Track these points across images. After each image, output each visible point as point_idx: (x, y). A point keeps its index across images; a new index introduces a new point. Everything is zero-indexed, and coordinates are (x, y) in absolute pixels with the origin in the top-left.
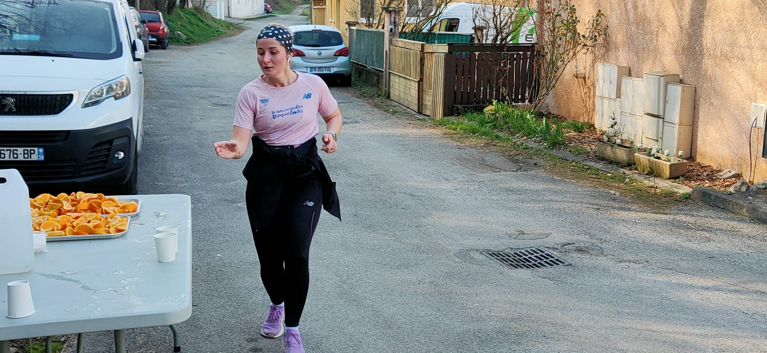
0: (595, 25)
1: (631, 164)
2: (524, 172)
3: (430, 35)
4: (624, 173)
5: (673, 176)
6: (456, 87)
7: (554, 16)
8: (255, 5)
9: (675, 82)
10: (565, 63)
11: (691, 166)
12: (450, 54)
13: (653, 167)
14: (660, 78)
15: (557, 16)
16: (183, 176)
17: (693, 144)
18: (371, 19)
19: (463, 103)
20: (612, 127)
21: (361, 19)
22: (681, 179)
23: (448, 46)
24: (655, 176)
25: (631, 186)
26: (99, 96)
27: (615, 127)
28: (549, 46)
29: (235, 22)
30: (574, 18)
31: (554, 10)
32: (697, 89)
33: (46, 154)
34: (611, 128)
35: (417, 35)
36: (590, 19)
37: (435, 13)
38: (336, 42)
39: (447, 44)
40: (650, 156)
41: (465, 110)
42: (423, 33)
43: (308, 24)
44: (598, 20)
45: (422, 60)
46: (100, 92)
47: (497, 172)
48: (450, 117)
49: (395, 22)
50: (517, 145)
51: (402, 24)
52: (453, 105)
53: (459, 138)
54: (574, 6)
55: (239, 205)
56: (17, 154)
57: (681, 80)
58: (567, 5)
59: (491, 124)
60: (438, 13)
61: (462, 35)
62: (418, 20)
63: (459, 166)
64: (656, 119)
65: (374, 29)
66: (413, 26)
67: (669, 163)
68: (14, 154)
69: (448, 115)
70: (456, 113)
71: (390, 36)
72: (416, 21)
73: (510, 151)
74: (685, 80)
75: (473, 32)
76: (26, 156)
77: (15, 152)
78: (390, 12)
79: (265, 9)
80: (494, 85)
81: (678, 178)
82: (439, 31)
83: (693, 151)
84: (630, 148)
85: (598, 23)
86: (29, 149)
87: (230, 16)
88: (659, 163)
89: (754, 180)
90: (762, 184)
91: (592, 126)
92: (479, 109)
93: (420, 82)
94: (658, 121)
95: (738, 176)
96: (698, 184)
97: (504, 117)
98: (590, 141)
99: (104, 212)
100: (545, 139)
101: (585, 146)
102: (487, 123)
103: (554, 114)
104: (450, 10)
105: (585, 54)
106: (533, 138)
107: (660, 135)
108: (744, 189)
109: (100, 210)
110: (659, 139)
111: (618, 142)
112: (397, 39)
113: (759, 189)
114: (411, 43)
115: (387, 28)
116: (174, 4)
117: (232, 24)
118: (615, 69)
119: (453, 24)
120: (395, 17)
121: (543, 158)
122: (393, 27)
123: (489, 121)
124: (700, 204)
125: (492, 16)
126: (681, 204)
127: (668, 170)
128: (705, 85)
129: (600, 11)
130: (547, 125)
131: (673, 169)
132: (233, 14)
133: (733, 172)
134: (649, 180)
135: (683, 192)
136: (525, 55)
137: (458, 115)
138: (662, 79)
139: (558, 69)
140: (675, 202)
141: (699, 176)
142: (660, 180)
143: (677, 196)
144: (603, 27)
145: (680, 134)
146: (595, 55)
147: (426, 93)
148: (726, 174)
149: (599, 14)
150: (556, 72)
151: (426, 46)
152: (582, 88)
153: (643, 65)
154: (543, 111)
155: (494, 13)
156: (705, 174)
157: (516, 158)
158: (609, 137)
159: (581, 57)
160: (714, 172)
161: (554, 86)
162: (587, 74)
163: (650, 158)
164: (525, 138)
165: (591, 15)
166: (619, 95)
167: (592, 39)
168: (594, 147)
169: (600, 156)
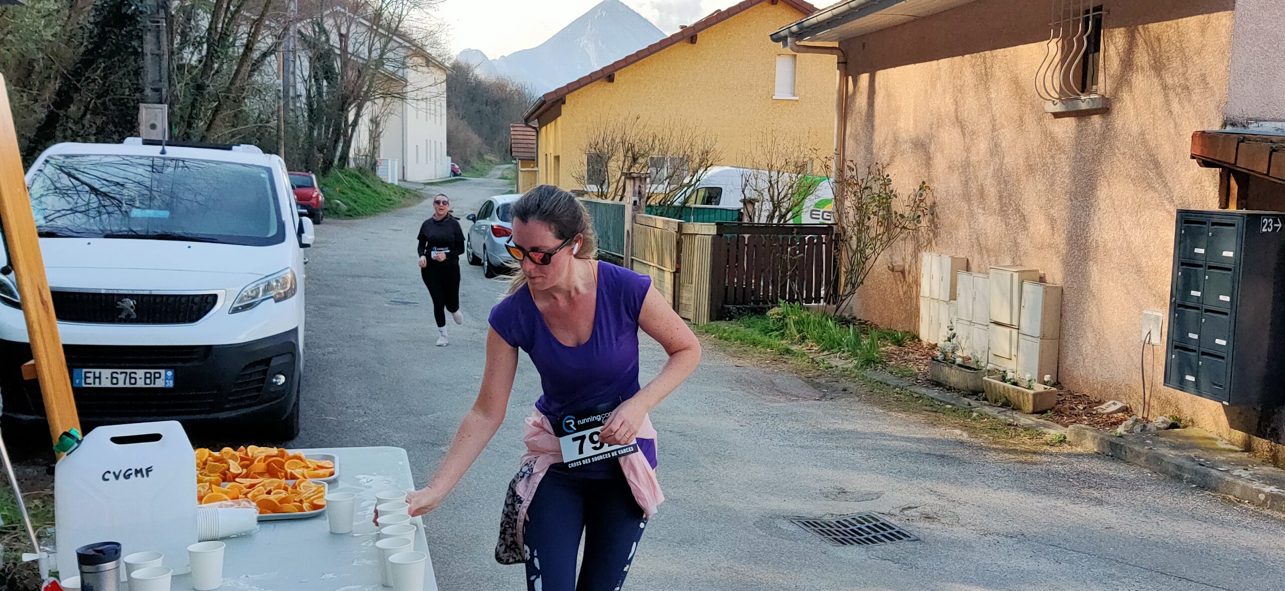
0: (918, 202)
1: (976, 393)
2: (831, 402)
3: (684, 209)
4: (970, 405)
5: (1038, 410)
6: (727, 280)
7: (861, 189)
8: (438, 165)
9: (1034, 281)
11: (1061, 395)
12: (719, 237)
13: (1009, 395)
14: (1012, 275)
15: (865, 188)
16: (361, 406)
17: (1060, 365)
18: (604, 187)
19: (737, 302)
20: (949, 340)
21: (592, 186)
22: (1050, 413)
23: (716, 226)
24: (1013, 409)
25: (982, 423)
26: (253, 298)
27: (954, 341)
28: (855, 229)
29: (413, 187)
30: (888, 191)
32: (1065, 290)
33: (176, 378)
34: (947, 342)
35: (666, 208)
36: (912, 192)
37: (691, 181)
39: (714, 224)
40: (1006, 382)
41: (739, 312)
42: (674, 207)
43: (511, 192)
44: (921, 195)
45: (679, 243)
46: (255, 292)
47: (793, 400)
48: (719, 322)
49: (640, 193)
50: (817, 363)
51: (646, 195)
52: (723, 306)
53: (735, 352)
54: (888, 175)
55: (443, 449)
56: (135, 379)
57: (1041, 278)
58: (880, 174)
59: (777, 333)
60: (694, 180)
61: (727, 210)
62: (668, 189)
63: (740, 393)
64: (1008, 330)
65: (609, 201)
66: (662, 196)
67: (1031, 392)
68: (131, 378)
69: (718, 320)
70: (728, 316)
71: (633, 210)
72: (664, 190)
73: (808, 370)
75: (741, 205)
76: (148, 381)
77: (133, 375)
78: (634, 178)
79: (452, 171)
80: (779, 279)
81: (1045, 412)
82: (695, 204)
83: (1059, 373)
84: (975, 369)
85: (922, 198)
86: (152, 371)
87: (405, 179)
88: (1018, 391)
89: (1150, 416)
90: (1162, 422)
91: (916, 337)
92: (761, 312)
93: (677, 273)
94: (1011, 332)
95: (1126, 410)
96: (1073, 420)
97: (796, 323)
98: (916, 359)
99: (289, 477)
100: (854, 354)
101: (911, 365)
102: (772, 331)
103: (860, 320)
104: (711, 176)
105: (904, 239)
106: (837, 353)
107: (1014, 352)
108: (1138, 428)
109: (283, 474)
110: (1013, 357)
111: (959, 361)
112: (643, 216)
113: (1158, 429)
114: (663, 221)
115: (629, 199)
116: (331, 163)
117: (407, 191)
118: (947, 261)
119: (714, 194)
120: (640, 186)
121: (854, 382)
122: (637, 198)
123: (774, 328)
124: (1079, 450)
125: (767, 185)
126: (1054, 450)
127: (1031, 401)
128: (1075, 284)
129: (924, 183)
130: (857, 336)
131: (1038, 400)
132: (409, 177)
133: (1119, 405)
134: (1006, 416)
135: (1054, 432)
136: (820, 239)
137: (730, 320)
138: (1016, 276)
139: (867, 259)
140: (1045, 447)
141: (1073, 409)
142: (1020, 415)
143: (1048, 438)
144: (929, 204)
145: (1042, 352)
146: (918, 242)
147: (684, 288)
148: (1110, 407)
149: (923, 187)
150: (864, 263)
151: (684, 225)
152: (900, 285)
153: (986, 256)
154: (846, 315)
155: (770, 182)
156: (1081, 407)
157: (817, 381)
158: (945, 354)
159: (898, 244)
160: (1092, 404)
161: (862, 282)
162: (907, 267)
163: (1004, 384)
164: (826, 353)
165: (911, 187)
166: (953, 296)
167: (914, 220)
168: (922, 367)
169: (935, 380)
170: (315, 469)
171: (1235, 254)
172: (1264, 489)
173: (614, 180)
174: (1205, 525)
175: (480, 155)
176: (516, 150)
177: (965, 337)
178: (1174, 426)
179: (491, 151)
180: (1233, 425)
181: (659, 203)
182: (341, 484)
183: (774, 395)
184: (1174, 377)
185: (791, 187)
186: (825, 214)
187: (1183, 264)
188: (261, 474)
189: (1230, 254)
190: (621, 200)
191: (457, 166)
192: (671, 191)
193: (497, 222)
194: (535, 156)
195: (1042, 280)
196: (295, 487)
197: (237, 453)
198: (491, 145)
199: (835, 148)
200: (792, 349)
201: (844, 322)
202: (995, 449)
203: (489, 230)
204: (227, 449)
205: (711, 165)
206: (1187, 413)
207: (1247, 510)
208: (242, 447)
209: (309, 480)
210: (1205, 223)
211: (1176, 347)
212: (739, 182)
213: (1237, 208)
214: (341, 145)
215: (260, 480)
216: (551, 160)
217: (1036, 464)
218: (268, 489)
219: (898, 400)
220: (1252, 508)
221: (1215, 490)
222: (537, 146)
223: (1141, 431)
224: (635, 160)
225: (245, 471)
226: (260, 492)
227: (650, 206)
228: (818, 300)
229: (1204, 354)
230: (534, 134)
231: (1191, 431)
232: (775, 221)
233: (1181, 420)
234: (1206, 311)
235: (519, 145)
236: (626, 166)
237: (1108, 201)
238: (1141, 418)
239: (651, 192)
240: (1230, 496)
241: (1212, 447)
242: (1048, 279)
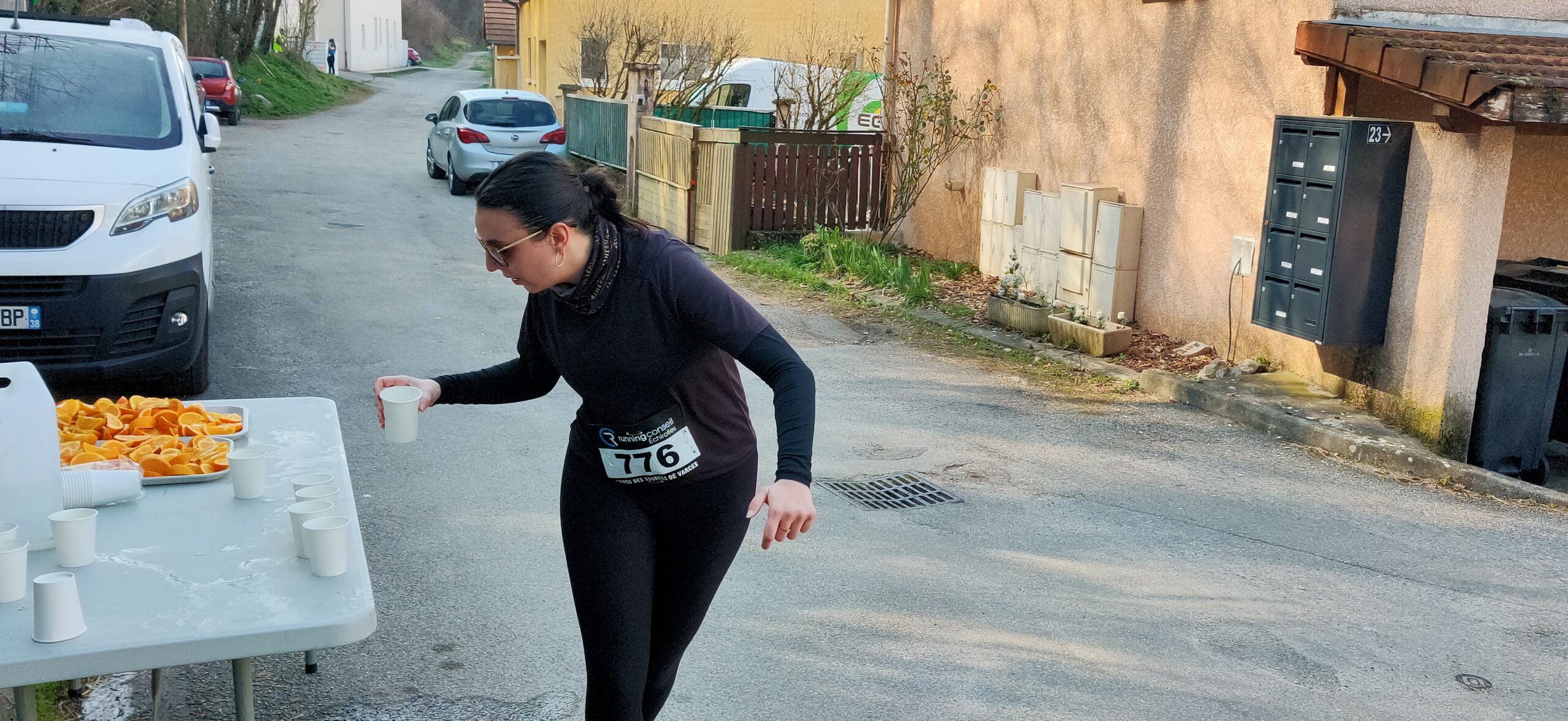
0: (982, 105)
1: (1041, 333)
2: (872, 346)
3: (703, 112)
4: (1032, 348)
5: (1109, 353)
6: (753, 200)
7: (916, 89)
8: (391, 50)
9: (1111, 201)
10: (932, 164)
11: (1136, 335)
12: (743, 145)
13: (1078, 336)
14: (1086, 194)
15: (920, 87)
16: (288, 353)
17: (1138, 301)
18: (603, 81)
19: (765, 227)
20: (1012, 272)
21: (587, 80)
22: (1122, 356)
23: (739, 132)
24: (1081, 352)
25: (1044, 369)
26: (142, 215)
27: (1016, 272)
28: (907, 137)
29: (359, 79)
30: (947, 91)
31: (916, 77)
32: (1146, 212)
33: (43, 317)
34: (1010, 274)
35: (681, 110)
36: (973, 93)
37: (712, 75)
38: (543, 121)
39: (738, 129)
40: (1073, 320)
41: (768, 240)
42: (691, 108)
43: (486, 86)
44: (986, 97)
45: (695, 154)
46: (143, 207)
47: (827, 345)
48: (743, 251)
49: (647, 89)
50: (858, 300)
51: (656, 93)
52: (748, 232)
53: (761, 288)
54: (947, 72)
57: (1120, 197)
58: (937, 70)
59: (813, 265)
60: (716, 74)
61: (756, 113)
62: (683, 85)
64: (1079, 260)
65: (608, 100)
66: (675, 95)
67: (1102, 332)
69: (741, 249)
70: (754, 245)
71: (638, 111)
72: (679, 86)
73: (847, 309)
74: (1127, 197)
75: (774, 107)
76: (8, 321)
78: (639, 71)
79: (410, 58)
80: (817, 199)
81: (1118, 355)
82: (717, 105)
83: (1136, 310)
84: (1040, 306)
85: (987, 100)
86: (12, 308)
87: (348, 68)
88: (1088, 332)
89: (1235, 359)
90: (1250, 366)
91: (974, 269)
92: (792, 239)
93: (692, 191)
94: (1083, 262)
95: (1209, 352)
96: (1148, 364)
97: (835, 252)
98: (974, 295)
99: (183, 432)
100: (902, 290)
101: (967, 302)
102: (807, 262)
103: (912, 249)
104: (737, 70)
105: (965, 151)
106: (882, 288)
107: (1086, 286)
108: (1221, 373)
109: (176, 430)
110: (1085, 292)
111: (1021, 296)
112: (650, 118)
113: (1244, 373)
114: (676, 125)
115: (633, 97)
116: (250, 46)
117: (351, 82)
118: (1013, 177)
119: (740, 93)
120: (646, 81)
121: (901, 323)
122: (642, 96)
123: (809, 259)
124: (1154, 398)
125: (806, 82)
126: (1124, 398)
127: (1101, 342)
128: (1158, 205)
129: (989, 81)
130: (905, 268)
131: (1109, 340)
132: (353, 66)
133: (1202, 346)
134: (1072, 359)
135: (1126, 377)
136: (865, 150)
137: (757, 249)
138: (1091, 194)
139: (921, 175)
140: (1114, 395)
141: (1149, 351)
142: (1089, 359)
143: (1118, 385)
144: (994, 108)
145: (1117, 285)
146: (981, 154)
147: (701, 210)
148: (1191, 349)
149: (988, 86)
150: (917, 179)
151: (701, 131)
152: (959, 207)
153: (1058, 172)
154: (895, 243)
155: (809, 78)
156: (1158, 349)
157: (857, 321)
158: (1006, 288)
159: (958, 155)
160: (1171, 345)
161: (914, 203)
162: (967, 185)
163: (1072, 323)
164: (869, 288)
165: (975, 87)
166: (1019, 220)
167: (976, 127)
168: (980, 304)
169: (993, 318)
170: (217, 424)
171: (1337, 169)
172: (1356, 440)
173: (614, 73)
174: (1288, 481)
175: (447, 40)
176: (491, 32)
177: (1029, 268)
178: (1261, 370)
179: (460, 33)
180: (1326, 368)
181: (672, 103)
182: (251, 441)
183: (805, 339)
184: (1264, 311)
185: (835, 85)
186: (876, 120)
187: (1279, 180)
188: (148, 430)
189: (1330, 168)
190: (623, 98)
191: (416, 53)
192: (686, 88)
193: (464, 124)
194: (516, 40)
195: (1121, 200)
196: (191, 445)
197: (117, 406)
198: (460, 26)
199: (885, 37)
200: (829, 284)
201: (891, 251)
202: (1056, 398)
203: (455, 134)
204: (104, 402)
205: (737, 55)
206: (1277, 356)
207: (1336, 463)
208: (123, 398)
209: (210, 436)
210: (1305, 132)
211: (1267, 278)
212: (770, 79)
213: (1344, 115)
214: (263, 22)
215: (147, 436)
216: (536, 45)
217: (1102, 414)
218: (157, 447)
219: (950, 343)
220: (1342, 461)
221: (1302, 441)
222: (518, 28)
223: (1225, 375)
224: (641, 47)
225: (127, 426)
226: (146, 451)
227: (660, 106)
228: (862, 224)
229: (1297, 285)
230: (515, 11)
231: (1281, 376)
232: (815, 127)
233: (1269, 363)
234: (1303, 235)
235: (495, 26)
236: (630, 55)
237: (1199, 105)
238: (1225, 361)
239: (662, 88)
240: (1317, 448)
241: (1301, 393)
242: (1129, 198)
